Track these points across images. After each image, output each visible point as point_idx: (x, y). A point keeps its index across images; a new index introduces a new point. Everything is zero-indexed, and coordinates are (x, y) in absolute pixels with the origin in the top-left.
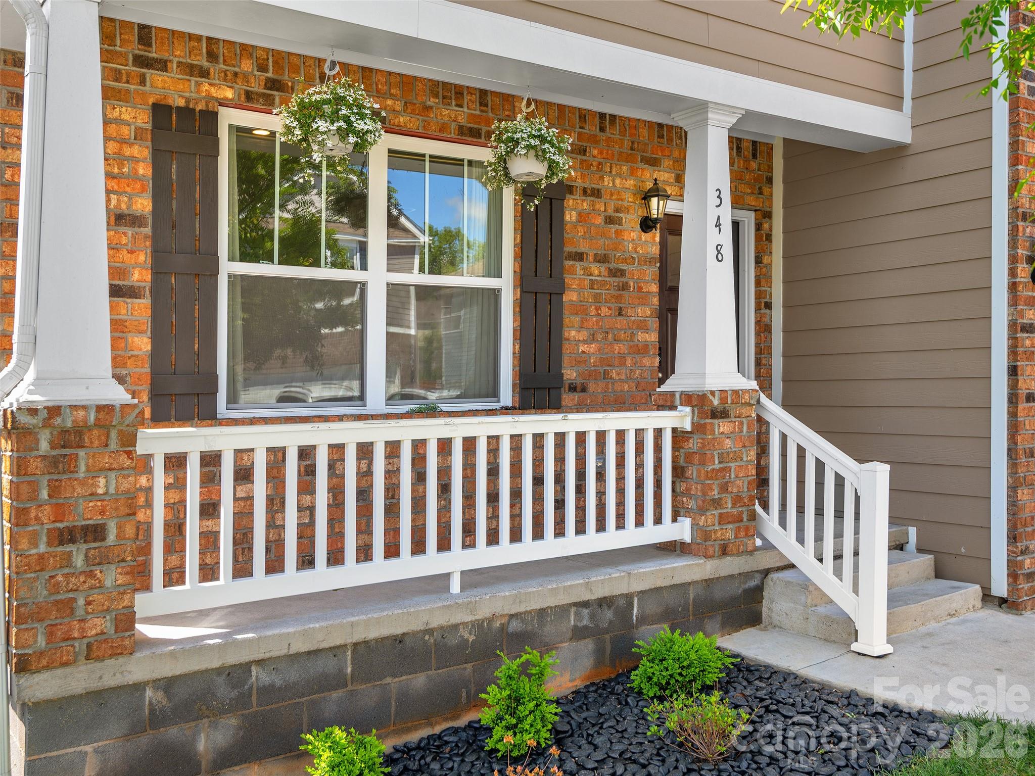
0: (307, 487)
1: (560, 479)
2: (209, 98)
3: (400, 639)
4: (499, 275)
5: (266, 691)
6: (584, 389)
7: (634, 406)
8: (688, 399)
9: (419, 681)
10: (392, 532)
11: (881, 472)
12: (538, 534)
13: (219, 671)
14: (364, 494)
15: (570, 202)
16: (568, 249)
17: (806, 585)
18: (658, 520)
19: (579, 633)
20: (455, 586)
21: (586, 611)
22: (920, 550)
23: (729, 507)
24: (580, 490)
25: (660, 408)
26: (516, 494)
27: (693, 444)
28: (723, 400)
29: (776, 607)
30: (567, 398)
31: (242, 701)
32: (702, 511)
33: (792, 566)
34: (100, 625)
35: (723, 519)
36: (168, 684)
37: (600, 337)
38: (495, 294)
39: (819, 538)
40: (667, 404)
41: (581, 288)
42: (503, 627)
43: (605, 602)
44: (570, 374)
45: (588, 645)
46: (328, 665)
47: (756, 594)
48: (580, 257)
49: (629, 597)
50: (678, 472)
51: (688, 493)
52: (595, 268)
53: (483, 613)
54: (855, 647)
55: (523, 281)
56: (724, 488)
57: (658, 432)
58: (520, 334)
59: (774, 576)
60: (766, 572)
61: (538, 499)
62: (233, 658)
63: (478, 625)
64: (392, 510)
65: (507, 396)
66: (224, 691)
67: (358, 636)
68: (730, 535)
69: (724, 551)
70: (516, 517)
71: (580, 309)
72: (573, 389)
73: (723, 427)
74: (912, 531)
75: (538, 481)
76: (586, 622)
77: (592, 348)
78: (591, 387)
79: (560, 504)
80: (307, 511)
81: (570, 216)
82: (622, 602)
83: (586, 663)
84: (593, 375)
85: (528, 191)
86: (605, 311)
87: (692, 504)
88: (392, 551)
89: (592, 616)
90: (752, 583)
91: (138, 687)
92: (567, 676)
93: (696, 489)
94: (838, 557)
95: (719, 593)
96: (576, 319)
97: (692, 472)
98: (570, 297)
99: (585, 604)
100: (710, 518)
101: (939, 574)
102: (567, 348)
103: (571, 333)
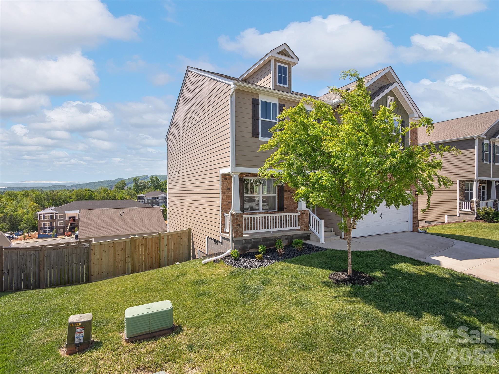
0: (254, 221)
1: (284, 220)
2: (243, 176)
3: (266, 238)
4: (275, 194)
5: (254, 242)
7: (292, 212)
8: (300, 211)
9: (268, 242)
10: (262, 227)
11: (323, 221)
12: (281, 227)
13: (249, 239)
14: (260, 222)
16: (284, 190)
17: (315, 235)
18: (296, 226)
19: (286, 239)
20: (272, 233)
22: (334, 232)
23: (305, 225)
24: (286, 222)
25: (296, 212)
26: (278, 222)
27: (300, 217)
28: (304, 212)
29: (312, 238)
30: (285, 210)
31: (251, 243)
32: (301, 225)
33: (314, 233)
34: (240, 234)
35: (304, 226)
36: (245, 240)
37: (289, 201)
38: (275, 196)
39: (316, 229)
40: (297, 212)
41: (286, 195)
42: (277, 237)
43: (289, 235)
44: (285, 207)
45: (287, 240)
46: (259, 240)
47: (309, 236)
48: (286, 191)
49: (292, 235)
50: (298, 220)
51: (300, 223)
52: (288, 192)
53: (275, 236)
54: (320, 242)
55: (279, 195)
56: (304, 222)
57: (296, 216)
58: (278, 202)
59: (311, 234)
60: (311, 233)
61: (281, 223)
62: (251, 238)
63: (274, 237)
64: (262, 224)
65: (277, 210)
66: (250, 241)
67: (262, 237)
68: (305, 228)
69: (304, 230)
70: (279, 225)
71: (286, 198)
73: (304, 215)
74: (333, 229)
75: (281, 221)
77: (288, 203)
78: (288, 208)
79: (284, 224)
80: (254, 224)
82: (291, 236)
83: (287, 242)
84: (288, 207)
85: (279, 186)
86: (290, 198)
87: (300, 224)
88: (260, 229)
89: (288, 237)
90: (308, 235)
91: (243, 240)
92: (285, 244)
93: (301, 222)
94: (318, 232)
95: (304, 236)
97: (300, 220)
98: (285, 196)
99: (287, 236)
100: (303, 226)
101: (335, 235)
102: (285, 203)
103: (285, 201)
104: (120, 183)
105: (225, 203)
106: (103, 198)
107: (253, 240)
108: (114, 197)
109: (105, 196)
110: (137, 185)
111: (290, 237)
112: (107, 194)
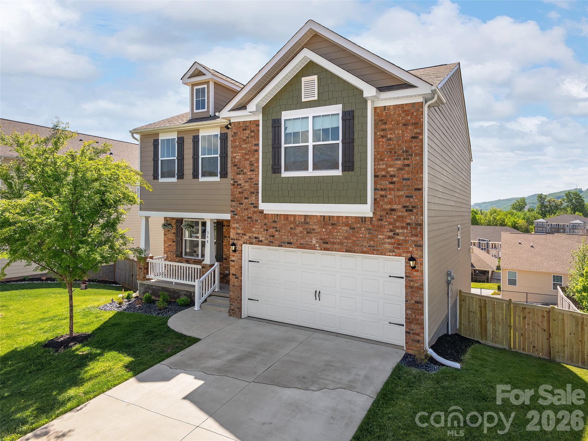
3: (165, 288)
5: (154, 289)
6: (227, 259)
12: (183, 280)
15: (224, 228)
16: (224, 235)
20: (174, 284)
21: (186, 292)
24: (188, 275)
37: (229, 250)
41: (226, 242)
42: (176, 290)
43: (188, 291)
44: (224, 256)
48: (226, 237)
49: (192, 292)
57: (198, 269)
61: (183, 275)
63: (173, 289)
66: (151, 288)
67: (161, 286)
70: (181, 277)
72: (225, 259)
76: (186, 293)
77: (228, 253)
81: (224, 230)
91: (145, 284)
96: (225, 247)
98: (224, 244)
102: (224, 252)
103: (225, 250)
104: (518, 202)
105: (166, 245)
106: (489, 221)
107: (153, 287)
108: (502, 220)
109: (491, 219)
110: (543, 206)
111: (189, 294)
112: (493, 217)
